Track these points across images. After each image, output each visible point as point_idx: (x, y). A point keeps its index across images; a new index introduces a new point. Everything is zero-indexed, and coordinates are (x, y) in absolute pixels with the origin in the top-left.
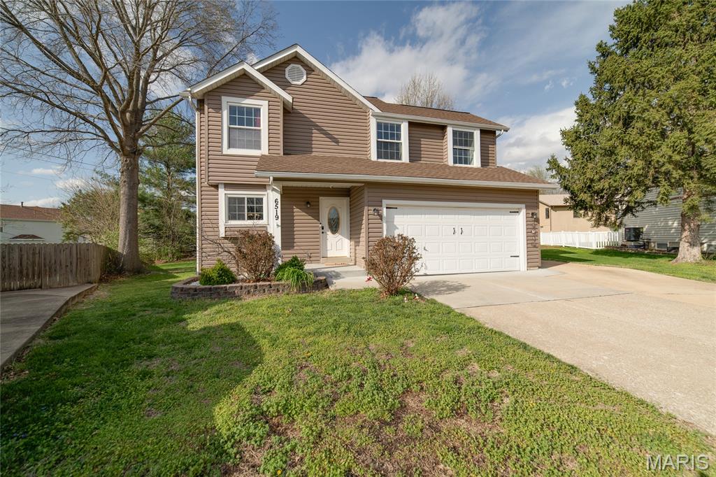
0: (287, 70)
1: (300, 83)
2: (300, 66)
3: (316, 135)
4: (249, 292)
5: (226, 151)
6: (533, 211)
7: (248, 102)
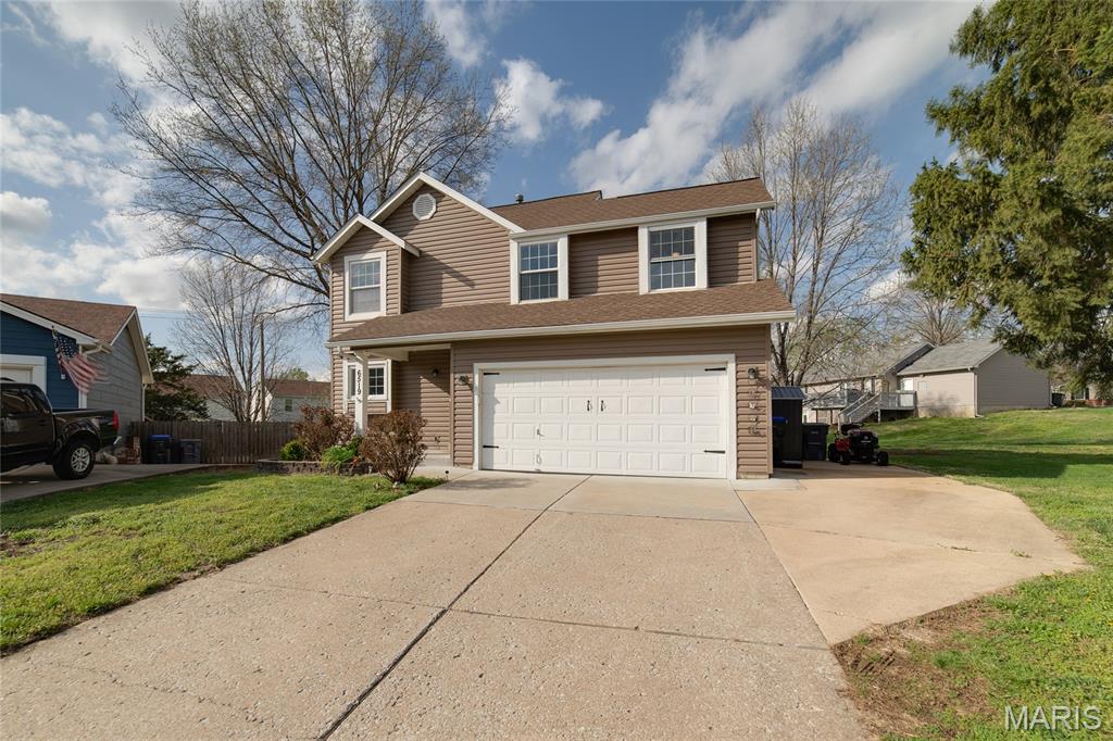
0: (414, 204)
1: (428, 217)
2: (428, 195)
3: (447, 280)
4: (298, 470)
5: (349, 318)
6: (754, 366)
7: (368, 256)
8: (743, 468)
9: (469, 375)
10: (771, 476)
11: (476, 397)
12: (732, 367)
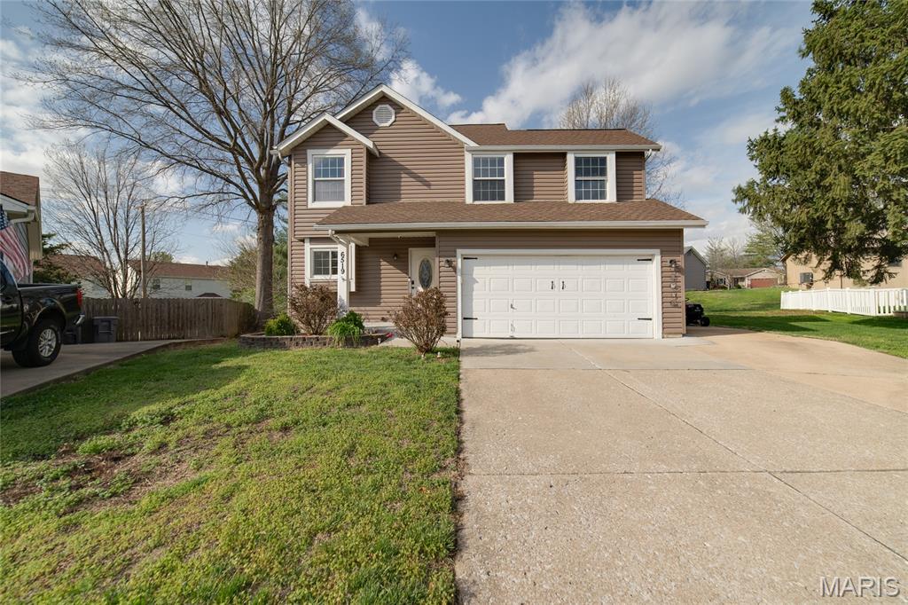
0: (374, 112)
1: (387, 124)
2: (388, 106)
3: (405, 179)
5: (311, 205)
6: (672, 258)
7: (333, 152)
8: (667, 330)
9: (453, 259)
10: (684, 335)
11: (459, 278)
12: (657, 259)
